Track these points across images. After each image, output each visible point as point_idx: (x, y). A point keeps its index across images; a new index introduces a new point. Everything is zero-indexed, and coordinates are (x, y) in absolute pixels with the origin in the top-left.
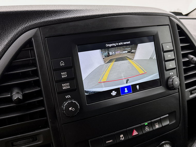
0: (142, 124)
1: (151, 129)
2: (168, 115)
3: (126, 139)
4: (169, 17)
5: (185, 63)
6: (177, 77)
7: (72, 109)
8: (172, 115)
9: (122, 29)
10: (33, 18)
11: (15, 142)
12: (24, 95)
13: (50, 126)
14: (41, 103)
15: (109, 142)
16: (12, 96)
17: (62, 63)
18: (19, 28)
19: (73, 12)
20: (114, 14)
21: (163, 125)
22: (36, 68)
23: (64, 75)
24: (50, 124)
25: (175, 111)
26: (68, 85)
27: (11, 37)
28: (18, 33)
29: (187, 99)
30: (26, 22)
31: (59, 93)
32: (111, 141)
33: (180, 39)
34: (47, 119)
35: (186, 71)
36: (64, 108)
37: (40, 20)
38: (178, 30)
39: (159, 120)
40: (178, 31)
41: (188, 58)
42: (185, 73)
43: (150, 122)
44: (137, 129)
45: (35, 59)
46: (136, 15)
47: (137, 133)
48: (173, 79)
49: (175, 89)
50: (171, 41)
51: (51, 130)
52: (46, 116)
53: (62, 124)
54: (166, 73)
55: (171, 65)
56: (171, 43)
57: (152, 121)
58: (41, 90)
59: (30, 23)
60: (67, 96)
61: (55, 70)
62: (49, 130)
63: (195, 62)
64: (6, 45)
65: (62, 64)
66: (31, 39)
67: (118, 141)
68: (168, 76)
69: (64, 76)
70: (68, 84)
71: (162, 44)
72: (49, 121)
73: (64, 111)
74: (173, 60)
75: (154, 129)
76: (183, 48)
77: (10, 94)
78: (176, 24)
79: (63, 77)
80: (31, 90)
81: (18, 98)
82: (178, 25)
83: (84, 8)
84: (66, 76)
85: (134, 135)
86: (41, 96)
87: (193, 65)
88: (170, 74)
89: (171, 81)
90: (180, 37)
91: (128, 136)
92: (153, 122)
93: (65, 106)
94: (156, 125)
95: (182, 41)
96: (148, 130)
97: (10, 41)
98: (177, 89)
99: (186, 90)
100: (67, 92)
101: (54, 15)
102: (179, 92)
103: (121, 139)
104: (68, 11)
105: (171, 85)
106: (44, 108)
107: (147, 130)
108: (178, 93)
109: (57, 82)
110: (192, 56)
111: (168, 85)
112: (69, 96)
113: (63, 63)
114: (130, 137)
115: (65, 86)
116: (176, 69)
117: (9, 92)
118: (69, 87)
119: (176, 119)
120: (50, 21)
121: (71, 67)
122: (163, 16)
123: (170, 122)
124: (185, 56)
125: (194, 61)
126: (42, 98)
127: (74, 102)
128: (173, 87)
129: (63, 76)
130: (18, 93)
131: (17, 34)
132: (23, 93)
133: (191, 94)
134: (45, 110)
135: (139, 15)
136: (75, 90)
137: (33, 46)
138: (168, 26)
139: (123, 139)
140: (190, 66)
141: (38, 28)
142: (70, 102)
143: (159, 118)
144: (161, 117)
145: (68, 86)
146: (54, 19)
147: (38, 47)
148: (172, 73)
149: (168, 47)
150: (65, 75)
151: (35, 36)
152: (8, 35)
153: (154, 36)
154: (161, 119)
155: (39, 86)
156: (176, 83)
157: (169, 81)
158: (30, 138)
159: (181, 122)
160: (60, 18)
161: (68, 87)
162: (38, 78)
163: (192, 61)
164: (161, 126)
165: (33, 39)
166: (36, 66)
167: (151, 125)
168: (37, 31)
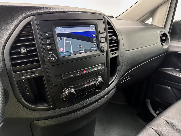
0: (88, 68)
1: (92, 70)
2: (101, 64)
3: (80, 74)
4: (103, 15)
5: (110, 40)
6: (106, 46)
7: (53, 59)
8: (103, 64)
9: (79, 19)
10: (31, 10)
11: (24, 74)
12: (27, 51)
13: (42, 67)
14: (36, 56)
15: (72, 75)
16: (21, 51)
17: (47, 35)
18: (23, 15)
19: (53, 8)
20: (75, 11)
21: (98, 69)
23: (48, 41)
24: (41, 66)
27: (19, 20)
29: (110, 57)
30: (27, 12)
31: (46, 51)
34: (40, 64)
35: (110, 44)
37: (35, 11)
40: (108, 23)
41: (112, 37)
42: (110, 45)
44: (86, 70)
45: (32, 33)
47: (86, 72)
49: (104, 52)
50: (104, 28)
52: (39, 62)
53: (48, 67)
55: (103, 40)
58: (36, 49)
59: (30, 13)
61: (43, 39)
62: (41, 69)
64: (17, 24)
65: (47, 36)
67: (76, 75)
68: (102, 46)
70: (51, 46)
71: (99, 29)
72: (41, 64)
73: (48, 60)
74: (104, 38)
75: (94, 70)
76: (109, 32)
77: (20, 50)
79: (48, 42)
80: (31, 48)
81: (24, 52)
82: (107, 20)
83: (59, 7)
84: (49, 42)
85: (84, 73)
86: (37, 52)
87: (114, 41)
89: (103, 48)
90: (108, 26)
93: (49, 57)
94: (95, 68)
95: (109, 29)
97: (19, 22)
99: (110, 53)
100: (50, 50)
101: (42, 9)
102: (106, 54)
104: (50, 8)
109: (45, 45)
110: (114, 37)
111: (102, 50)
112: (51, 53)
114: (82, 74)
115: (49, 47)
116: (105, 42)
118: (51, 48)
119: (104, 66)
120: (40, 13)
122: (100, 15)
123: (102, 68)
124: (110, 36)
127: (54, 55)
128: (104, 51)
130: (24, 49)
131: (23, 18)
133: (112, 55)
134: (38, 59)
136: (54, 50)
137: (31, 25)
138: (103, 20)
139: (79, 74)
143: (97, 66)
144: (98, 65)
146: (42, 12)
147: (34, 26)
148: (104, 44)
149: (102, 31)
151: (32, 20)
153: (95, 25)
155: (35, 46)
156: (105, 49)
158: (31, 73)
159: (107, 68)
160: (46, 11)
162: (34, 42)
163: (113, 39)
165: (31, 22)
166: (33, 36)
167: (93, 68)
168: (33, 17)
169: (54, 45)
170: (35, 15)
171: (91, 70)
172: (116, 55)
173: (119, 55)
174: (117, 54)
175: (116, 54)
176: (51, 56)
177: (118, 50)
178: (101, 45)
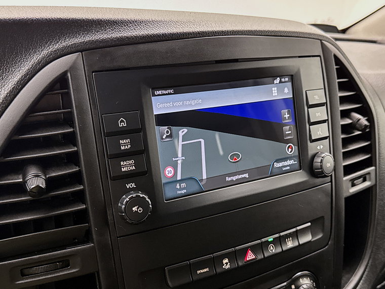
0: (263, 240)
1: (279, 250)
2: (309, 224)
3: (232, 267)
4: (321, 40)
5: (346, 129)
6: (330, 153)
7: (138, 209)
8: (317, 222)
9: (236, 61)
10: (70, 34)
11: (28, 268)
12: (48, 181)
13: (95, 241)
14: (79, 197)
15: (202, 271)
16: (25, 182)
17: (122, 121)
18: (42, 50)
19: (145, 25)
21: (300, 243)
22: (72, 130)
23: (125, 144)
24: (94, 236)
25: (323, 217)
26: (131, 164)
27: (27, 68)
28: (42, 61)
29: (346, 195)
30: (56, 40)
31: (114, 179)
32: (205, 270)
33: (339, 82)
34: (90, 227)
35: (346, 142)
36: (123, 207)
37: (84, 37)
38: (336, 65)
39: (294, 232)
40: (336, 69)
41: (351, 119)
42: (344, 146)
43: (277, 235)
44: (254, 249)
45: (71, 113)
46: (263, 36)
47: (254, 257)
48: (323, 157)
49: (326, 176)
50: (323, 88)
51: (96, 248)
52: (88, 222)
53: (118, 237)
54: (311, 145)
55: (321, 131)
56: (323, 90)
57: (282, 234)
58: (80, 172)
59: (64, 42)
60: (130, 185)
61: (108, 135)
62: (93, 248)
63: (363, 127)
64: (17, 83)
65: (122, 124)
66: (65, 73)
67: (219, 270)
68: (315, 152)
69: (125, 146)
70: (132, 162)
71: (306, 92)
72: (94, 229)
73: (122, 213)
74: (324, 121)
75: (284, 249)
76: (343, 100)
77: (21, 176)
78: (333, 54)
79: (123, 148)
80: (61, 170)
81: (38, 186)
82: (335, 56)
83: (167, 18)
84: (129, 146)
85: (248, 259)
86: (81, 182)
87: (360, 132)
88: (318, 148)
89: (320, 161)
90: (338, 79)
91: (237, 261)
92: (283, 236)
93: (124, 203)
94: (288, 241)
95: (342, 87)
96: (274, 251)
97: (25, 76)
98: (328, 176)
99: (345, 179)
100: (129, 176)
101: (109, 28)
102: (331, 181)
103: (224, 267)
104: (136, 22)
105: (319, 169)
106: (85, 207)
107: (272, 250)
108: (330, 183)
109: (111, 157)
110: (357, 116)
111: (314, 168)
112: (133, 185)
113: (124, 122)
114: (240, 264)
115: (127, 166)
116: (328, 139)
117: (19, 174)
118: (134, 168)
119: (323, 231)
120: (103, 41)
121: (137, 131)
122: (310, 38)
123: (313, 237)
124: (345, 114)
125: (361, 125)
126: (82, 187)
127: (141, 196)
128: (322, 172)
129: (123, 146)
130: (37, 176)
131: (39, 63)
132: (45, 176)
133: (353, 185)
134: (86, 210)
135: (267, 36)
136: (143, 174)
137: (68, 87)
138: (319, 58)
139: (228, 266)
140: (354, 133)
141: (78, 53)
142: (134, 195)
143: (294, 230)
144: (299, 228)
145: (132, 166)
146: (109, 37)
147: (77, 89)
148: (322, 147)
149: (316, 97)
150: (127, 145)
151: (73, 68)
152: (21, 64)
153: (292, 76)
154: (297, 231)
155: (77, 163)
156: (328, 165)
157: (315, 161)
158: (56, 262)
159: (332, 236)
160: (121, 35)
161: (131, 168)
162: (76, 149)
163: (357, 126)
164: (296, 244)
165: (69, 75)
166: (73, 126)
167: (280, 241)
168: (77, 58)
169: (144, 156)
170: (81, 52)
171: (273, 250)
172: (367, 184)
173: (376, 185)
174: (370, 180)
175: (365, 180)
176: (132, 197)
177: (372, 166)
178: (312, 148)
